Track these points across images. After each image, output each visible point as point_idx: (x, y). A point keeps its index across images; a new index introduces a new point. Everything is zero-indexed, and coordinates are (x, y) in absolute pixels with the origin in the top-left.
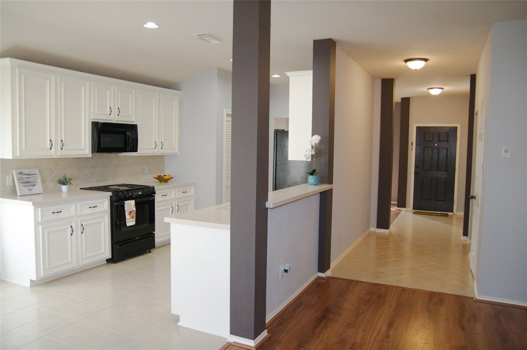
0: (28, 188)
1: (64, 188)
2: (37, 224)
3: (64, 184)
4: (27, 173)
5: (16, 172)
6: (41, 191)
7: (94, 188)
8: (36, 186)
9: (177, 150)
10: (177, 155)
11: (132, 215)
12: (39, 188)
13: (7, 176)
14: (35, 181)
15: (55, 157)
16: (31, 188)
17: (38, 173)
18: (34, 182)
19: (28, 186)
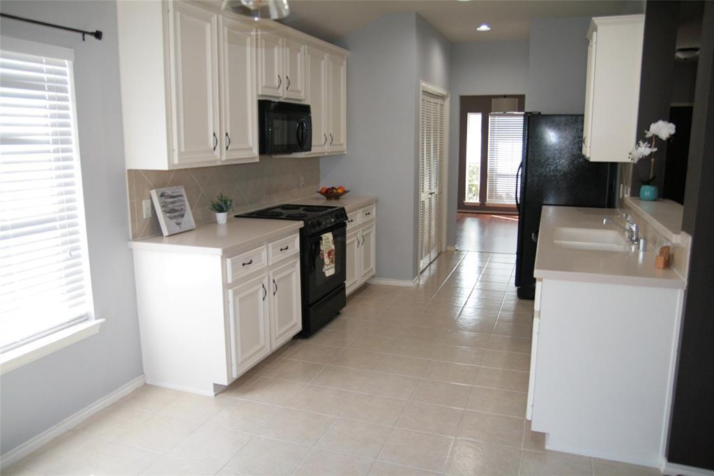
0: (174, 221)
1: (222, 217)
2: (226, 286)
3: (221, 210)
4: (170, 193)
5: (157, 192)
6: (193, 224)
7: (254, 213)
8: (185, 216)
9: (345, 146)
10: (345, 154)
11: (331, 257)
12: (189, 220)
13: (144, 202)
14: (183, 207)
15: (219, 164)
16: (180, 220)
17: (184, 193)
18: (182, 209)
19: (175, 216)
